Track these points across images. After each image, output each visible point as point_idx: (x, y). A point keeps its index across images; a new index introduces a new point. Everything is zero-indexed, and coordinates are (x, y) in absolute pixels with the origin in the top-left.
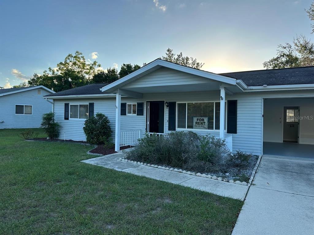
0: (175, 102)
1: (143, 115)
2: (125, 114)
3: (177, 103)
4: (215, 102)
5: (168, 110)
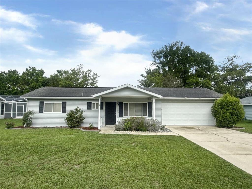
0: (123, 103)
1: (103, 109)
2: (91, 109)
3: (124, 103)
4: (142, 103)
5: (118, 106)
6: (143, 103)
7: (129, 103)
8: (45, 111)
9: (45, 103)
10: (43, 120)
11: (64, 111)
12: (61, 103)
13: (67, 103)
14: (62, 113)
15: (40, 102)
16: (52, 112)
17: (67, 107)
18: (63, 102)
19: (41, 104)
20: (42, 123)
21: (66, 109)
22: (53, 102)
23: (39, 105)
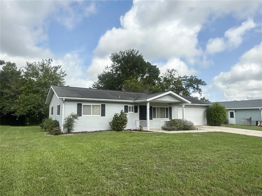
6: (166, 108)
7: (156, 107)
8: (83, 114)
9: (83, 105)
10: (84, 124)
11: (103, 114)
12: (100, 106)
13: (106, 105)
14: (102, 116)
15: (78, 104)
16: (91, 115)
17: (106, 110)
18: (102, 105)
19: (79, 106)
20: (84, 127)
21: (106, 111)
22: (91, 104)
23: (77, 107)
